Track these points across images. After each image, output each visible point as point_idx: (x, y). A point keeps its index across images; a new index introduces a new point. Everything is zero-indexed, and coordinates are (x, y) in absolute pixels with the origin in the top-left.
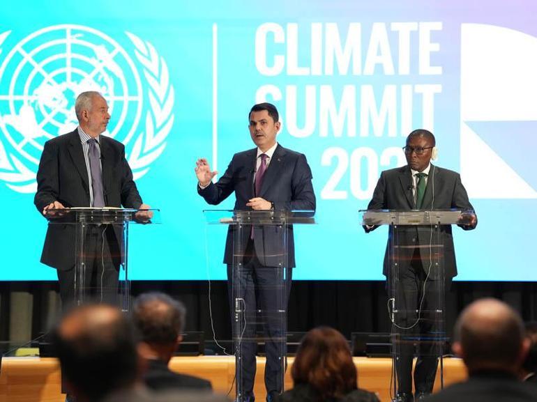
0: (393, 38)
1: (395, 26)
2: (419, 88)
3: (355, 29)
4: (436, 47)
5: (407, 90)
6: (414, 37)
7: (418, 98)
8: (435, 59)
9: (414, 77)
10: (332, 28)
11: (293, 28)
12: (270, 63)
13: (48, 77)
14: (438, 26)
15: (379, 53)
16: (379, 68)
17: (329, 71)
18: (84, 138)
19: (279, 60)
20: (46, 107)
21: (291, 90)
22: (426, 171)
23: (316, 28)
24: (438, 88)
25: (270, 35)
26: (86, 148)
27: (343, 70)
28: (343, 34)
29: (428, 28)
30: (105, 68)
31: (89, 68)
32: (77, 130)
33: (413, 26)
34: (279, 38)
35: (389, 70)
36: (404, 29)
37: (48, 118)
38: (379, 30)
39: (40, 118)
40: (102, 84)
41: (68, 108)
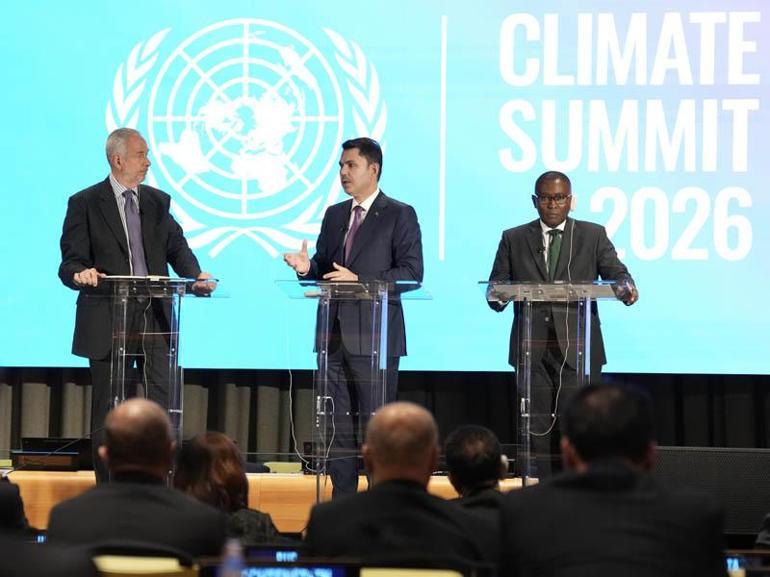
0: (692, 33)
1: (695, 17)
2: (727, 104)
3: (638, 22)
4: (751, 46)
5: (710, 105)
6: (722, 32)
7: (725, 119)
8: (749, 63)
9: (722, 90)
10: (607, 20)
11: (552, 21)
12: (520, 70)
13: (219, 91)
14: (754, 17)
15: (672, 55)
16: (672, 73)
17: (602, 80)
18: (119, 189)
19: (532, 65)
20: (214, 131)
21: (549, 107)
23: (585, 21)
24: (754, 104)
25: (521, 29)
26: (121, 202)
27: (621, 78)
28: (622, 28)
29: (738, 20)
30: (295, 78)
31: (273, 78)
32: (108, 179)
33: (720, 17)
34: (533, 34)
35: (686, 78)
36: (707, 21)
37: (218, 147)
38: (672, 23)
39: (206, 147)
40: (290, 99)
41: (244, 132)
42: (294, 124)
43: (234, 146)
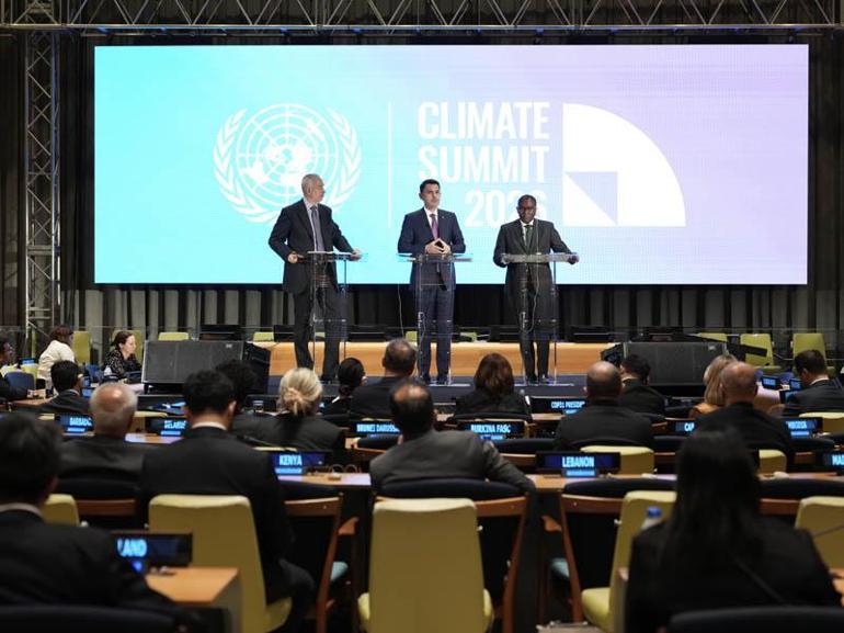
0: (516, 113)
1: (517, 105)
2: (533, 149)
3: (489, 107)
4: (545, 120)
5: (525, 150)
6: (531, 112)
7: (533, 156)
8: (544, 128)
9: (531, 141)
10: (472, 105)
11: (445, 106)
12: (429, 131)
13: (272, 141)
14: (546, 105)
15: (506, 123)
16: (506, 134)
17: (471, 136)
18: (309, 205)
19: (435, 128)
20: (271, 161)
21: (444, 150)
22: (531, 223)
23: (461, 106)
24: (547, 149)
25: (429, 110)
26: (310, 212)
27: (480, 135)
28: (480, 108)
29: (539, 106)
30: (314, 135)
31: (301, 134)
32: (302, 200)
33: (529, 104)
34: (435, 112)
35: (513, 136)
36: (523, 106)
37: (273, 170)
38: (506, 108)
39: (267, 170)
40: (311, 145)
41: (287, 162)
42: (314, 158)
43: (282, 169)
